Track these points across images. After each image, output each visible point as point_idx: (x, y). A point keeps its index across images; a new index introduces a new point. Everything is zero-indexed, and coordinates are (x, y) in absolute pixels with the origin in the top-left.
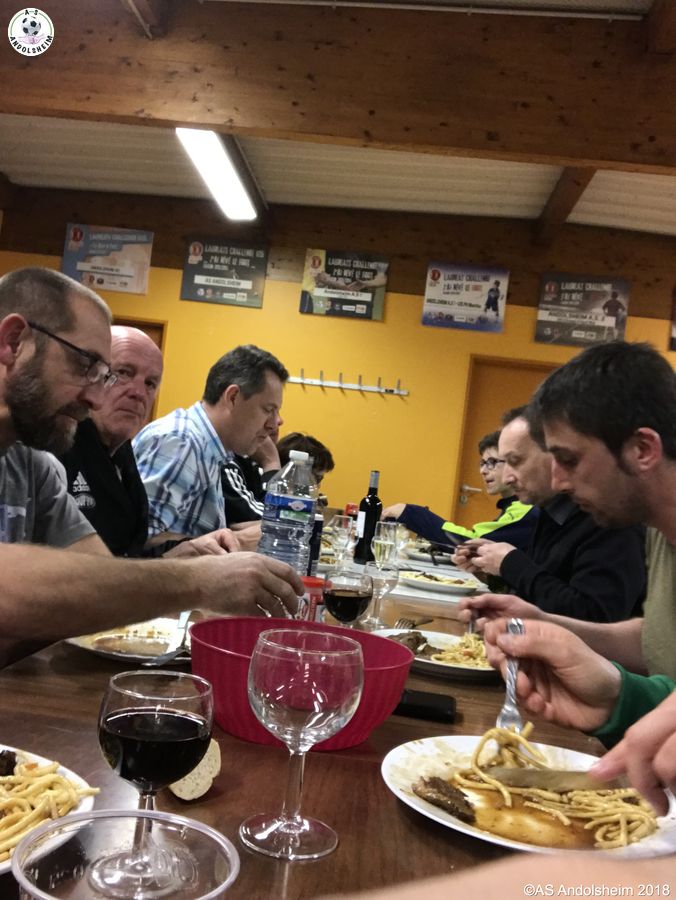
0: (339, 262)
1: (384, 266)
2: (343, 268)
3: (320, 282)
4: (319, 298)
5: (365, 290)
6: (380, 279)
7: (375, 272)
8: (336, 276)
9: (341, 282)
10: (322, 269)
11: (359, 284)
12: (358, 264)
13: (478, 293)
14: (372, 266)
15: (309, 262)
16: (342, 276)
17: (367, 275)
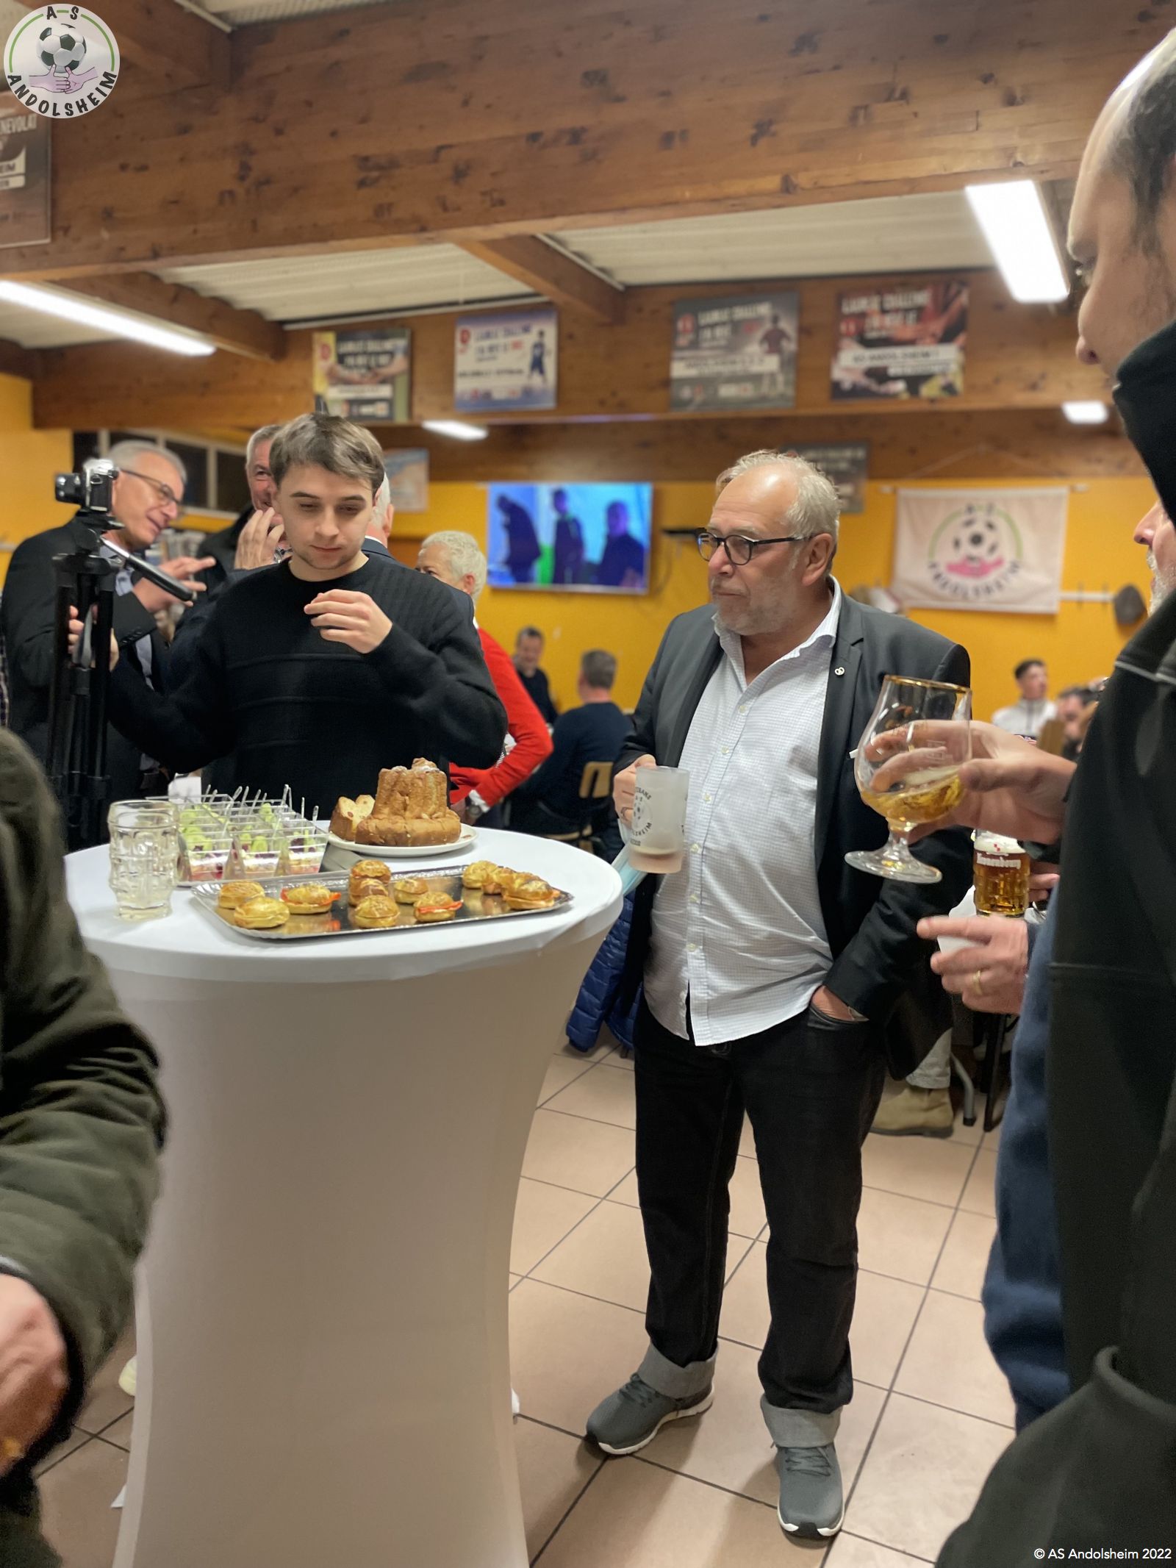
0: (349, 347)
1: (401, 343)
2: (355, 354)
3: (335, 379)
4: (335, 401)
5: (384, 381)
6: (400, 363)
7: (391, 354)
8: (349, 367)
9: (355, 374)
10: (332, 359)
11: (376, 375)
12: (373, 346)
13: (518, 353)
14: (388, 345)
15: (317, 353)
16: (356, 366)
17: (384, 360)
